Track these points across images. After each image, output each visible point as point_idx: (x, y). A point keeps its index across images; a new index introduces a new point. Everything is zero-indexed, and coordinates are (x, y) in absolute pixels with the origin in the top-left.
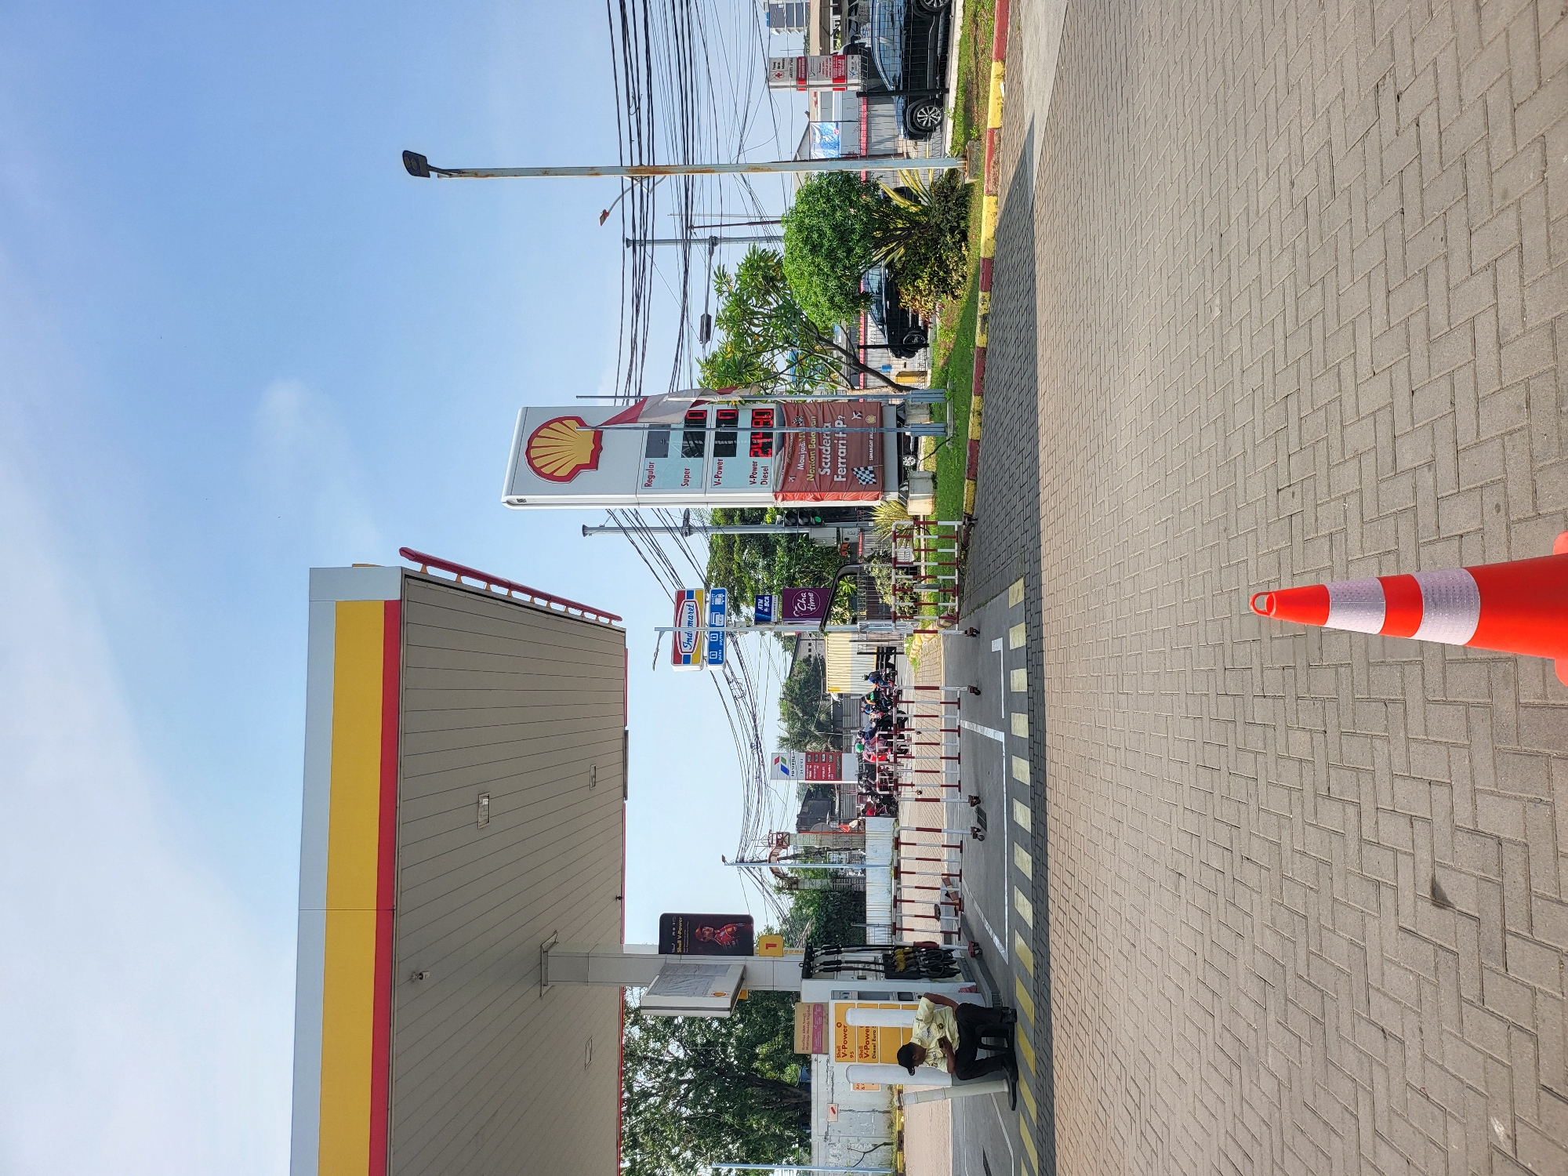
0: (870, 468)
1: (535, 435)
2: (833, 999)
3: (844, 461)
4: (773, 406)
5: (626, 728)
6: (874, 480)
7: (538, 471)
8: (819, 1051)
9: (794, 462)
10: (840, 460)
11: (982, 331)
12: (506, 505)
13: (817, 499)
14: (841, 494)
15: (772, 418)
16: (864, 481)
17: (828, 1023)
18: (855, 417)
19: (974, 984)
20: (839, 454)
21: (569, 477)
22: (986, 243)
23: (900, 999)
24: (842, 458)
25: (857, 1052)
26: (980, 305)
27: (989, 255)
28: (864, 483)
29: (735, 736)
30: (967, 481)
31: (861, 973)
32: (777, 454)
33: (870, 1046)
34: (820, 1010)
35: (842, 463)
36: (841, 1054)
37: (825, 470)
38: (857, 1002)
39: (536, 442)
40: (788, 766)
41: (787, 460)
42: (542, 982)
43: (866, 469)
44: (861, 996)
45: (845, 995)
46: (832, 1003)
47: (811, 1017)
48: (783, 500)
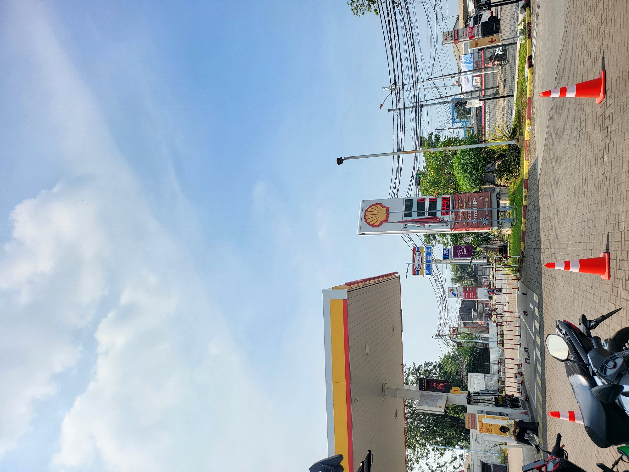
0: (487, 218)
1: (367, 211)
2: (478, 413)
3: (477, 216)
4: (449, 196)
5: (401, 308)
6: (488, 223)
7: (368, 224)
8: (473, 428)
9: (458, 217)
10: (475, 216)
11: (525, 201)
12: (359, 235)
13: (467, 230)
14: (475, 228)
15: (449, 200)
16: (484, 223)
17: (476, 420)
18: (480, 198)
19: (526, 411)
20: (475, 213)
21: (379, 226)
22: (525, 174)
23: (500, 415)
24: (476, 215)
25: (486, 430)
26: (524, 193)
27: (526, 178)
28: (484, 224)
29: (435, 292)
30: (521, 242)
31: (487, 404)
32: (451, 214)
33: (490, 429)
34: (474, 416)
35: (476, 217)
36: (481, 430)
37: (469, 220)
38: (486, 415)
39: (367, 213)
40: (455, 293)
41: (455, 217)
42: (383, 396)
43: (485, 219)
44: (487, 413)
45: (482, 412)
46: (477, 415)
47: (471, 418)
48: (454, 231)
